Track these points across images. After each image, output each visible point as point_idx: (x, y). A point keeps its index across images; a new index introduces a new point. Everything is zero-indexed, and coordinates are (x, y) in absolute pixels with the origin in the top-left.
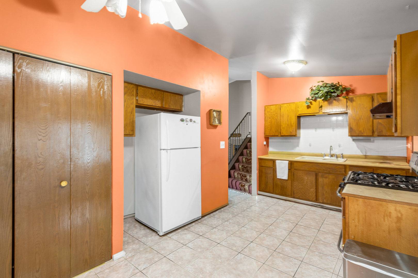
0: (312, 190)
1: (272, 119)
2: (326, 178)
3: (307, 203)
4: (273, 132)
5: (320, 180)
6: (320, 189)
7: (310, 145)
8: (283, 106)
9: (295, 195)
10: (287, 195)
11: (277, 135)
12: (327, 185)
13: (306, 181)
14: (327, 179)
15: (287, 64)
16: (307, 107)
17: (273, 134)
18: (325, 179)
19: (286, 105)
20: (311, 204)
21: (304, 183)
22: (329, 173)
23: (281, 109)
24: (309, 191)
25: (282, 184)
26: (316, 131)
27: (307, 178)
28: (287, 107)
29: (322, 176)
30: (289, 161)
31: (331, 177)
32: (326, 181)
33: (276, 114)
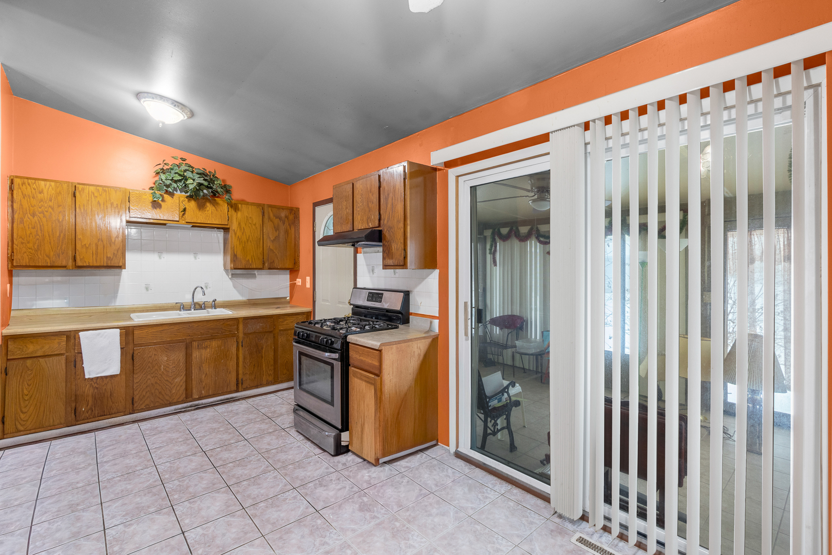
0: (178, 380)
1: (44, 220)
2: (206, 348)
3: (164, 412)
4: (48, 256)
5: (196, 354)
6: (195, 371)
7: (147, 289)
8: (83, 189)
9: (135, 405)
10: (112, 414)
11: (64, 264)
12: (208, 361)
13: (164, 366)
14: (208, 350)
15: (144, 99)
16: (151, 204)
17: (48, 261)
18: (203, 351)
19: (92, 188)
20: (172, 411)
21: (160, 370)
22: (212, 338)
23: (77, 194)
24: (172, 384)
25: (96, 391)
26: (160, 257)
27: (166, 358)
28: (96, 195)
29: (198, 346)
30: (120, 328)
31: (214, 344)
32: (206, 353)
33: (59, 206)
